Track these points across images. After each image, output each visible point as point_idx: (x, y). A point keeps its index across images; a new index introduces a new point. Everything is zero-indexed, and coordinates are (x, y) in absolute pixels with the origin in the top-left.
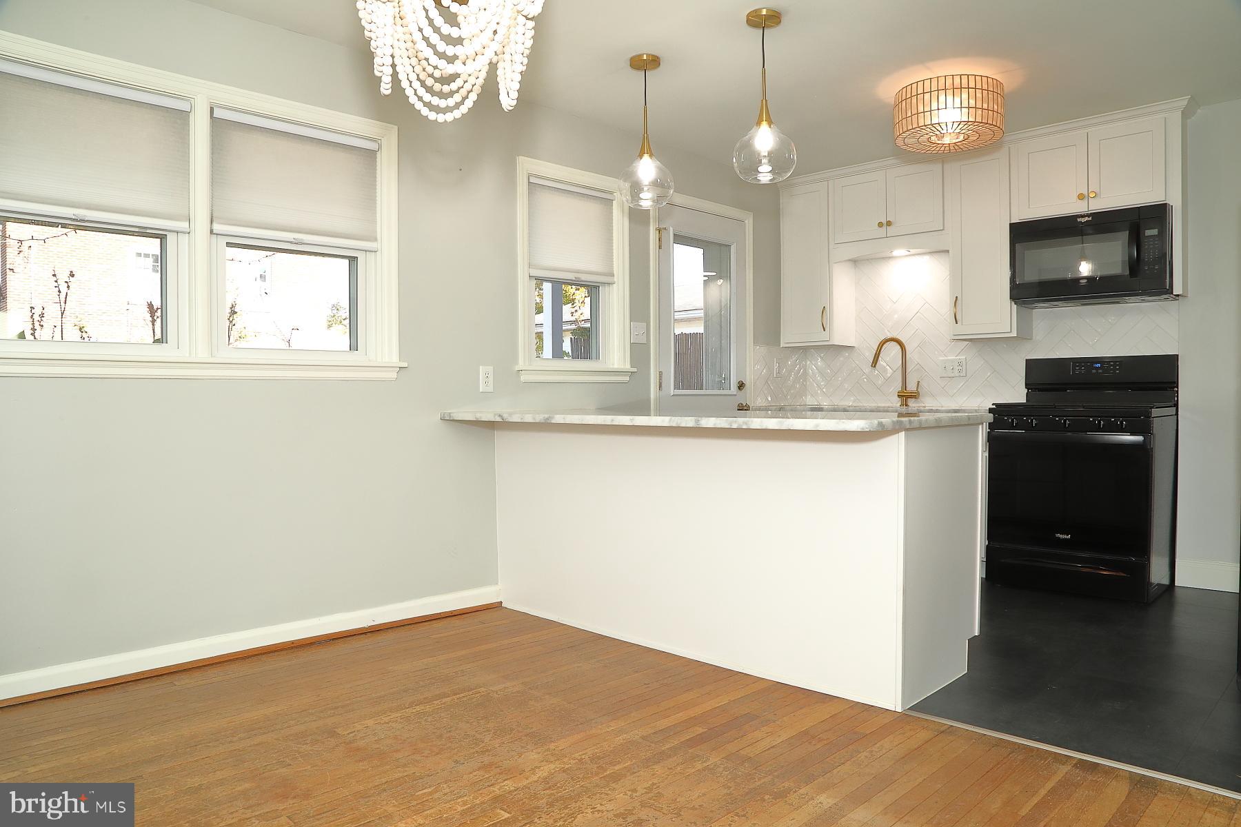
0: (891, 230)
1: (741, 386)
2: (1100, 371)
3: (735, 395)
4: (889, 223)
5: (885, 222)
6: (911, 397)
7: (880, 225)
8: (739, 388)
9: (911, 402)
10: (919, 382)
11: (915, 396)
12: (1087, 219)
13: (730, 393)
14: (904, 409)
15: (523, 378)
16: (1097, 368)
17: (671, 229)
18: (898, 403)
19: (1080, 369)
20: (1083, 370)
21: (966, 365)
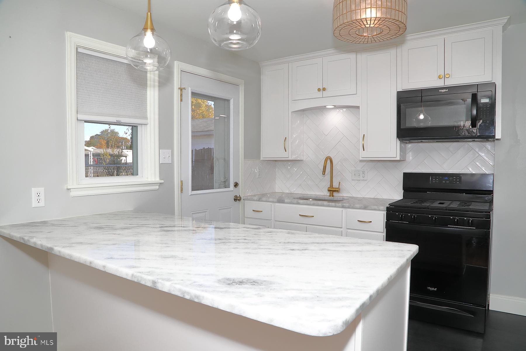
0: (325, 94)
1: (236, 185)
2: (448, 182)
3: (232, 191)
4: (324, 89)
5: (321, 88)
6: (335, 191)
7: (319, 90)
8: (235, 186)
9: (335, 194)
10: (340, 183)
11: (337, 191)
12: (444, 91)
13: (229, 190)
14: (331, 198)
15: (73, 193)
16: (446, 180)
17: (190, 89)
18: (328, 194)
19: (436, 180)
20: (437, 180)
21: (367, 173)
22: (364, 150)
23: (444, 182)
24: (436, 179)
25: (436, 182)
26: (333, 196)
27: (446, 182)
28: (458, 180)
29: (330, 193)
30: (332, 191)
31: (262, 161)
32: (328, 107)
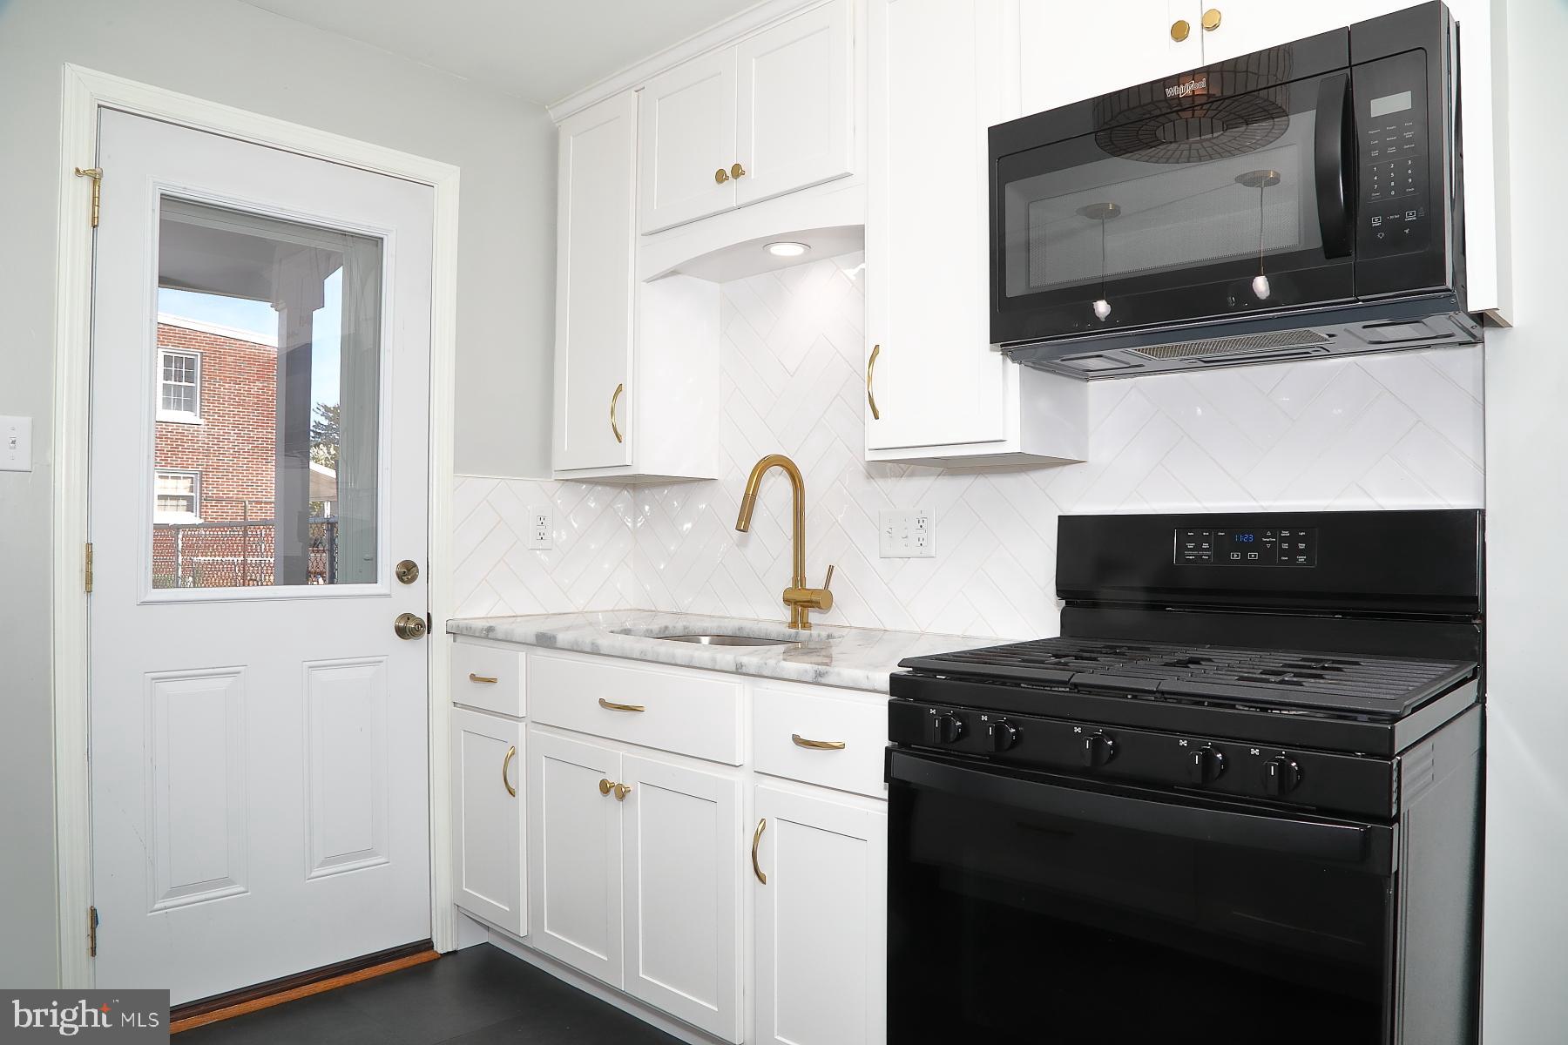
0: (746, 189)
1: (407, 572)
2: (1253, 555)
4: (738, 171)
5: (728, 169)
6: (813, 604)
7: (720, 177)
8: (401, 578)
11: (822, 602)
12: (1189, 89)
13: (370, 592)
18: (786, 614)
19: (1198, 548)
20: (1206, 550)
21: (936, 526)
22: (877, 418)
23: (1235, 556)
24: (1198, 542)
25: (1198, 558)
26: (806, 625)
27: (1244, 556)
28: (1302, 546)
29: (795, 615)
30: (801, 606)
31: (559, 485)
32: (780, 250)
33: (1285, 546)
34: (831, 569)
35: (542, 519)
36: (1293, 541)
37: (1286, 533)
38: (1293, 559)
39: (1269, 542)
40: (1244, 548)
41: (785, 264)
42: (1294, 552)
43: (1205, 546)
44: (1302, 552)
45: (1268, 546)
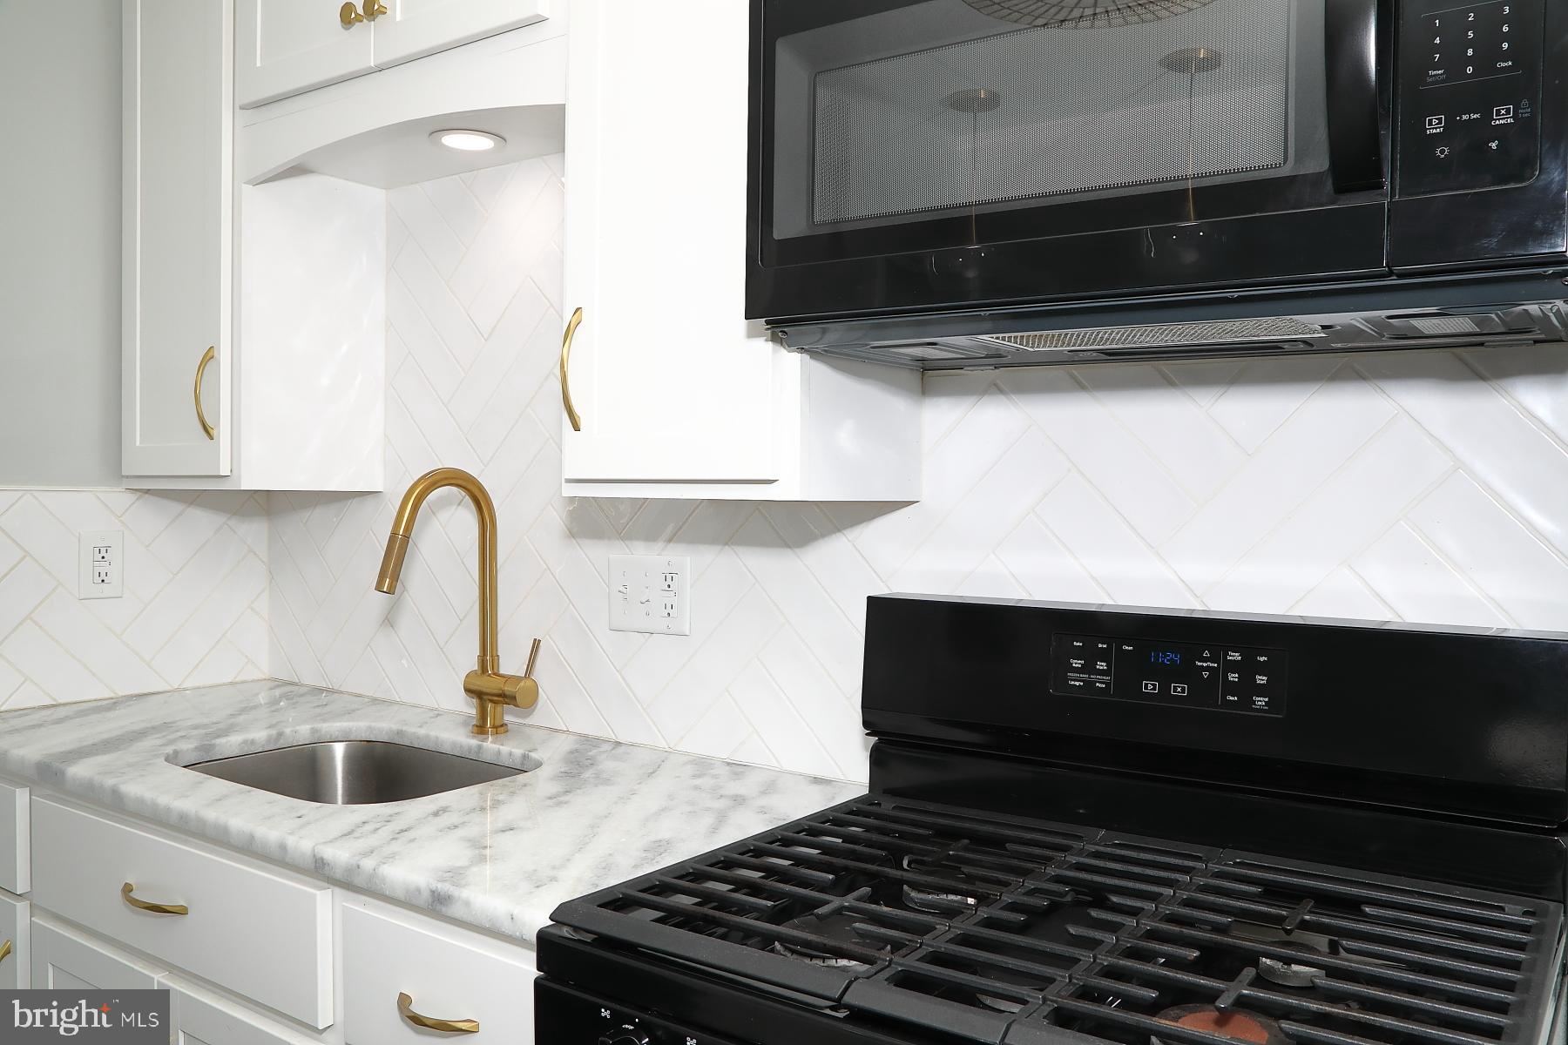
2: (1180, 690)
4: (373, 8)
7: (347, 14)
10: (535, 643)
18: (468, 712)
19: (1089, 668)
20: (1102, 672)
21: (691, 588)
22: (575, 426)
23: (1150, 687)
24: (1091, 657)
25: (1089, 684)
26: (497, 732)
27: (1165, 688)
28: (1261, 680)
29: (481, 714)
30: (491, 701)
31: (132, 497)
32: (453, 141)
33: (1233, 677)
34: (536, 645)
35: (103, 550)
36: (1248, 669)
37: (1235, 656)
38: (1246, 702)
39: (1207, 669)
40: (1166, 676)
41: (469, 163)
42: (1247, 689)
43: (1102, 665)
44: (1261, 691)
45: (1206, 674)
